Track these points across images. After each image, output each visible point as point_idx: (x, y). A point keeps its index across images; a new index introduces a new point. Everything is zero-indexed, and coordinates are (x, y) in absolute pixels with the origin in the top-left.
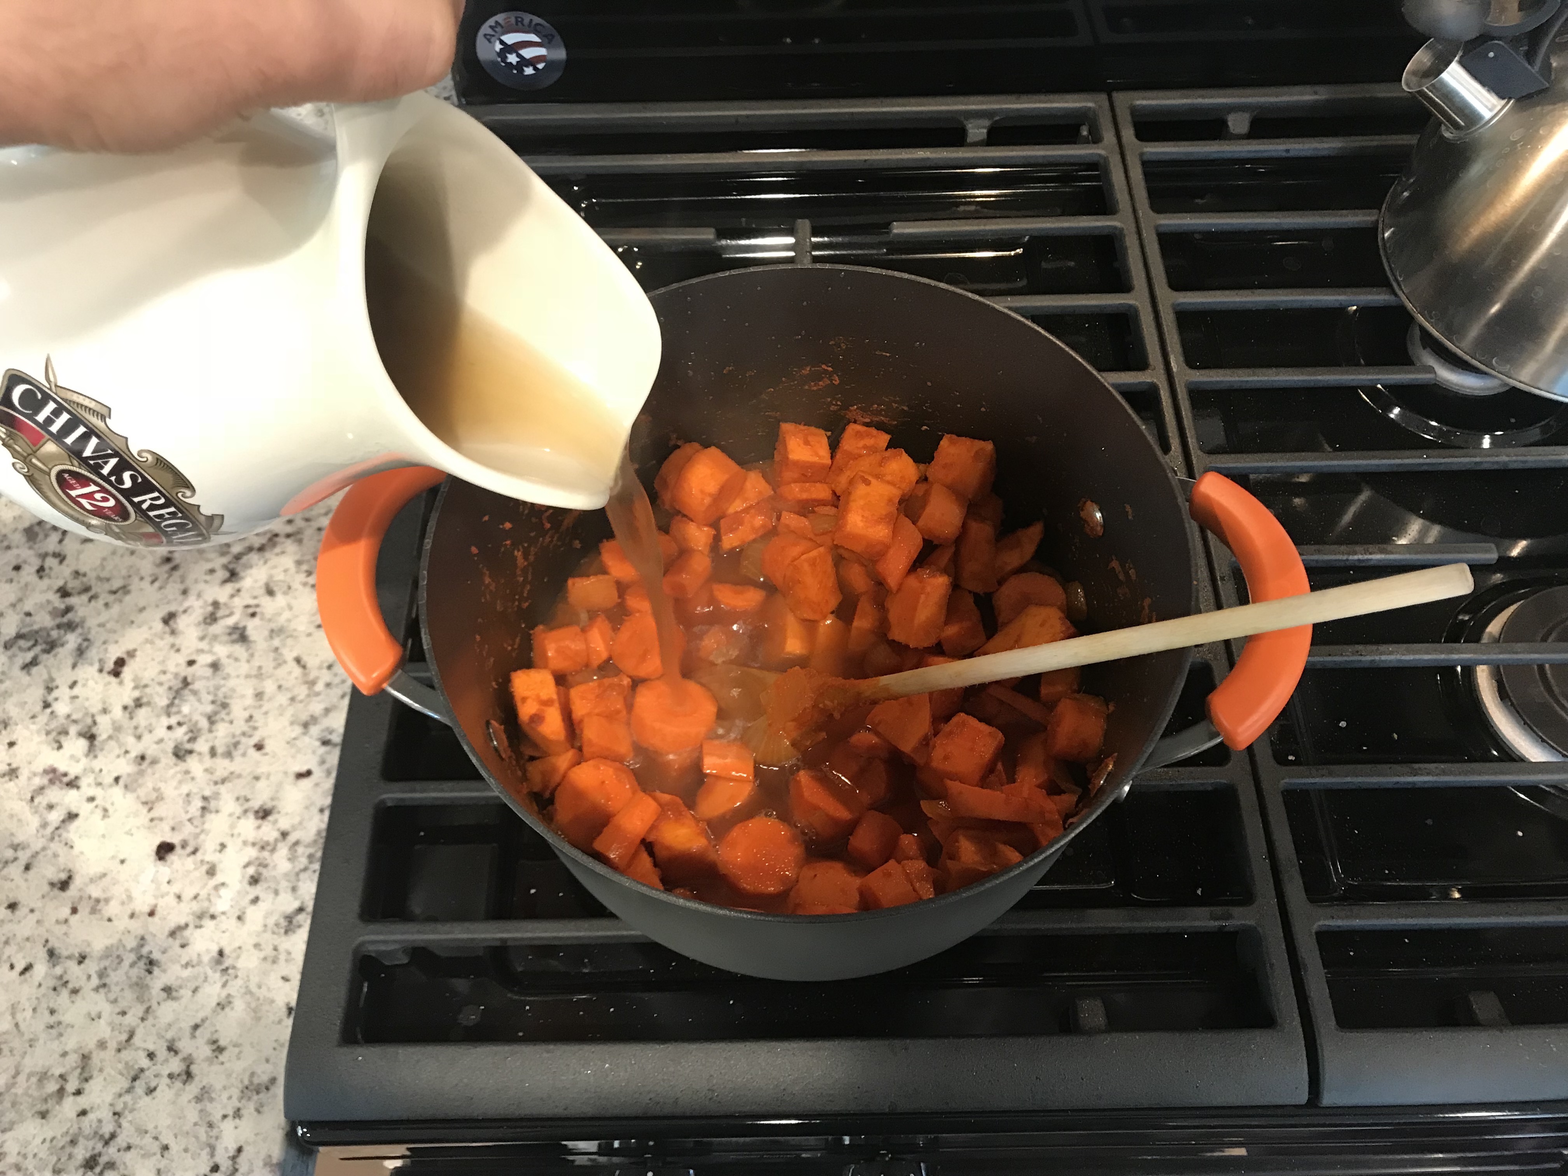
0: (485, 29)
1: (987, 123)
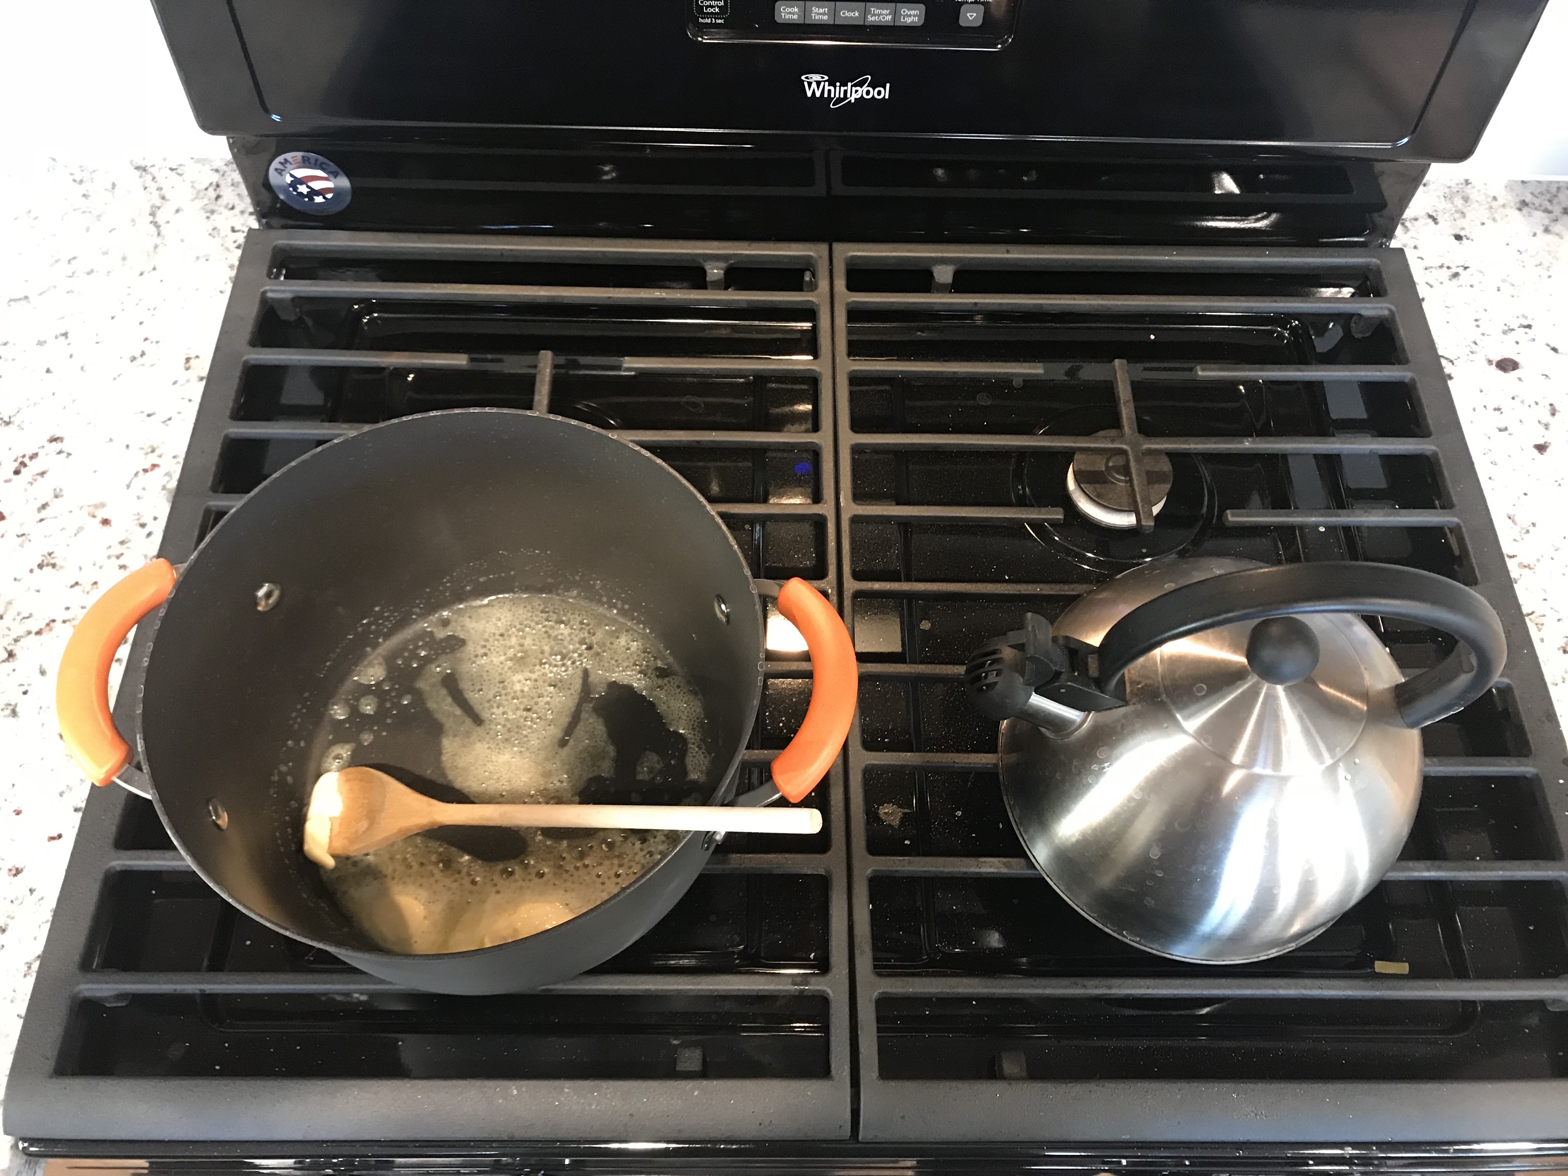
0: (275, 164)
1: (723, 265)
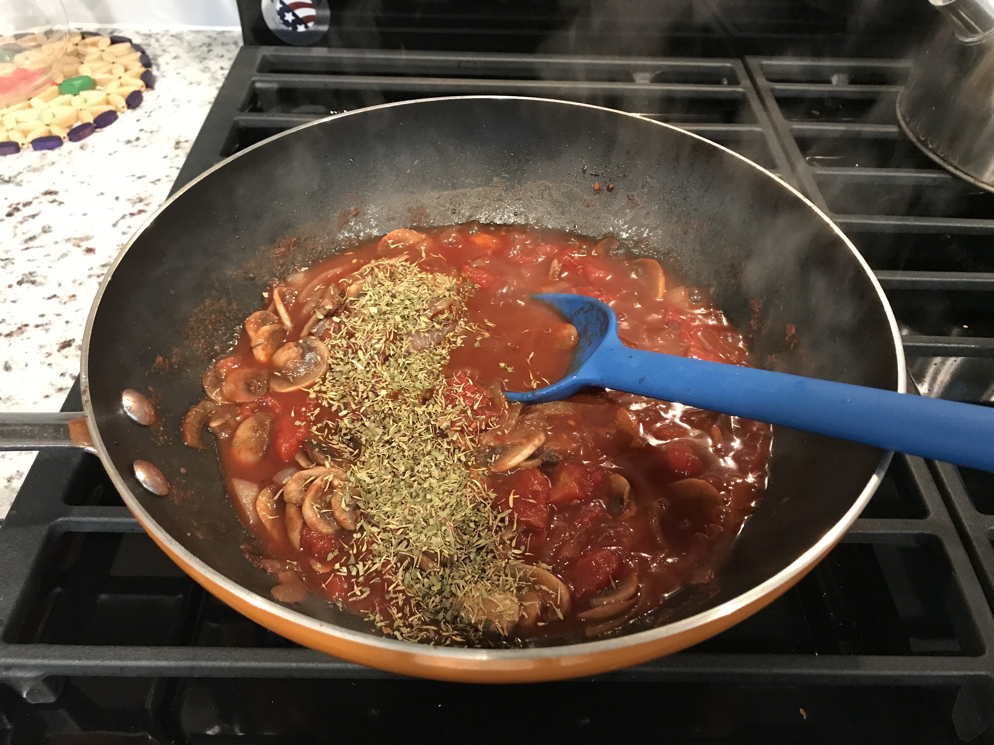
1: (650, 76)
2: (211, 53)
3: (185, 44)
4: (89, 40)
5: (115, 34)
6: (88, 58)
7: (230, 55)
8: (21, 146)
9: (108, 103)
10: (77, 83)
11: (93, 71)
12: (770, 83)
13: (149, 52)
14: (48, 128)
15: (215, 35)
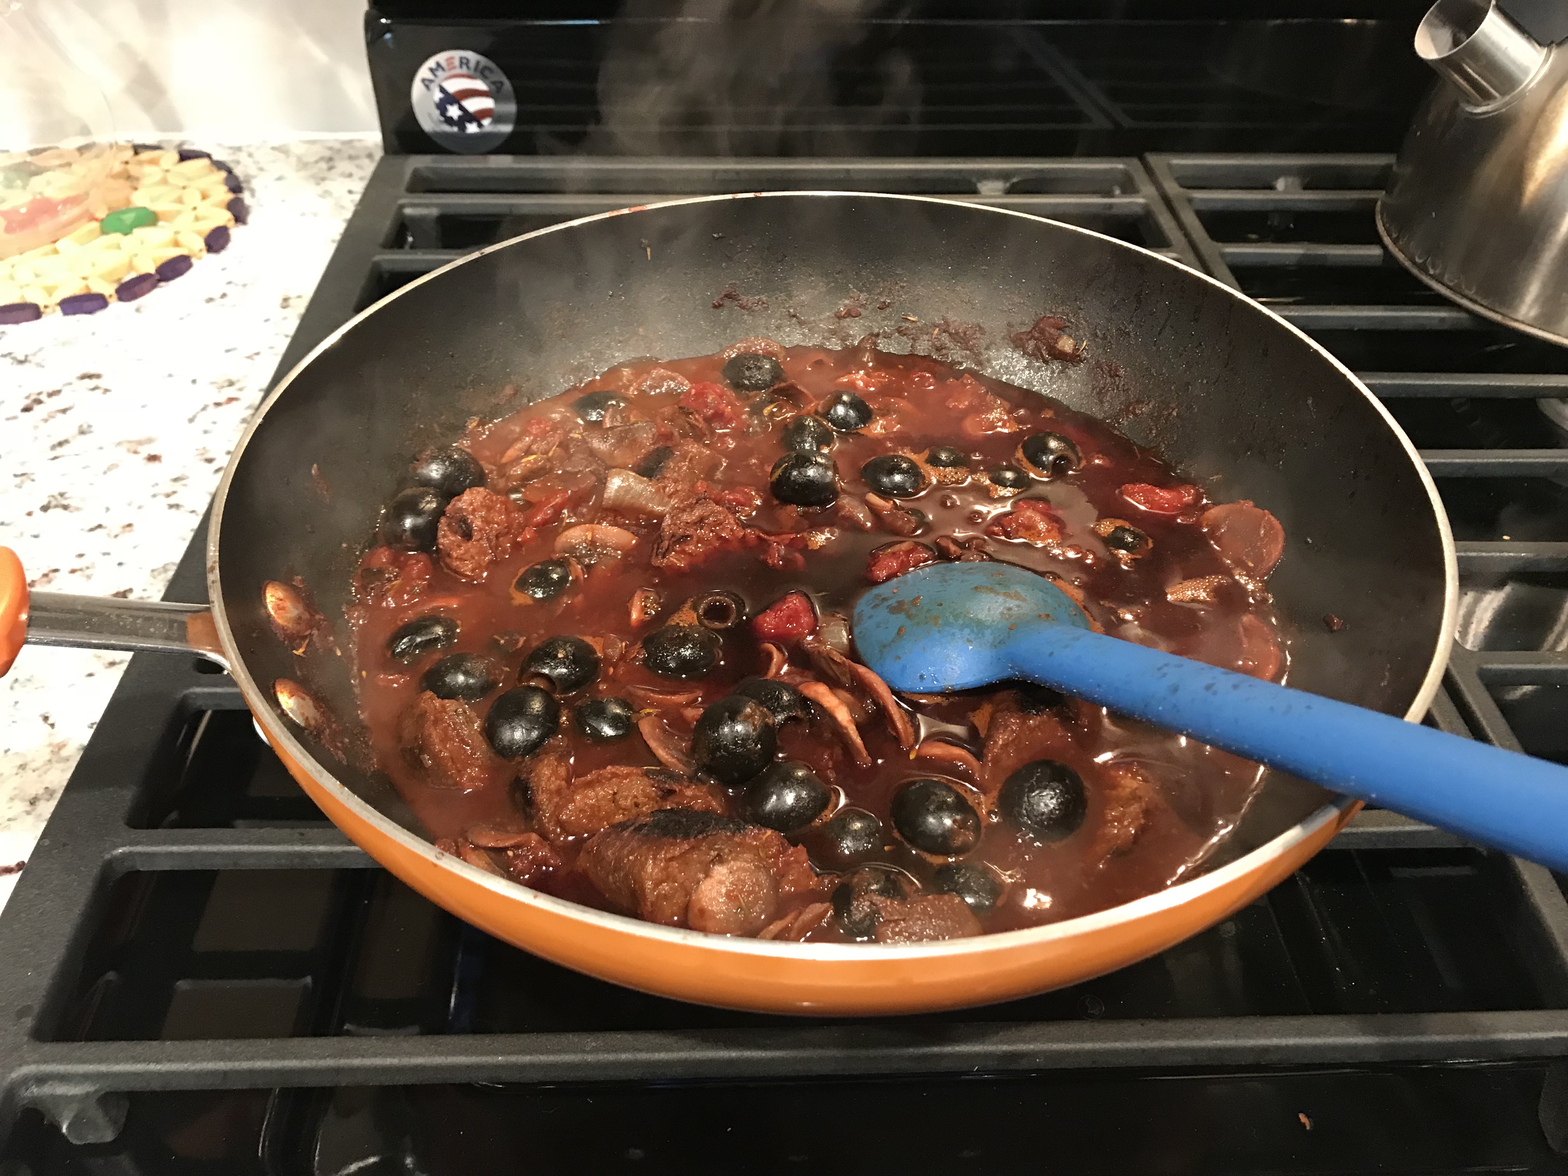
0: (423, 71)
1: (1003, 186)
2: (333, 171)
3: (293, 160)
4: (145, 155)
5: (186, 147)
6: (145, 181)
7: (361, 173)
8: (42, 309)
9: (176, 244)
10: (129, 218)
11: (153, 200)
12: (1185, 190)
13: (238, 171)
14: (84, 283)
15: (337, 146)
